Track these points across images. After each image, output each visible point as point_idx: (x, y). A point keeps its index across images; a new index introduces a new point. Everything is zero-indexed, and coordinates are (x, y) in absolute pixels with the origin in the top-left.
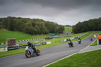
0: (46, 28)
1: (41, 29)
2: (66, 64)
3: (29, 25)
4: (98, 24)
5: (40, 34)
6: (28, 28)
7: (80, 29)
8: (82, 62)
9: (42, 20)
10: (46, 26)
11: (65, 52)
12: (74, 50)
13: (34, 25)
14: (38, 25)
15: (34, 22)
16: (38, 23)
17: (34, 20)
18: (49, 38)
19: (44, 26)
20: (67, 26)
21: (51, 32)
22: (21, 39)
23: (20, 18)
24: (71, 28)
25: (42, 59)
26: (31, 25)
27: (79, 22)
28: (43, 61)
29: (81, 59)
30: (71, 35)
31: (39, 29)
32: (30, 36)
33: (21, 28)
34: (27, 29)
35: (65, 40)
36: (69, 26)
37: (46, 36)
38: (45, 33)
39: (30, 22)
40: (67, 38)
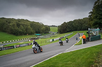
0: (31, 29)
1: (26, 30)
2: (52, 64)
3: (14, 25)
4: (82, 24)
5: (25, 34)
6: (13, 28)
9: (28, 20)
10: (31, 27)
11: (51, 52)
13: (18, 25)
14: (23, 25)
15: (19, 23)
16: (23, 23)
17: (19, 20)
18: (34, 39)
20: (52, 26)
21: (37, 33)
22: (5, 40)
23: (3, 18)
24: (57, 28)
26: (16, 26)
30: (57, 35)
32: (15, 37)
33: (5, 29)
34: (12, 30)
35: (51, 40)
36: (54, 26)
37: (32, 37)
38: (31, 34)
39: (14, 23)
40: (53, 38)
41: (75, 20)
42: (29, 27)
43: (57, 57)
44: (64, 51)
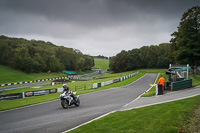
0: (58, 61)
1: (48, 62)
3: (23, 52)
4: (157, 56)
5: (45, 71)
6: (20, 57)
7: (125, 63)
8: (126, 128)
9: (51, 44)
10: (57, 56)
11: (94, 108)
12: (112, 105)
13: (32, 52)
14: (42, 53)
15: (34, 47)
17: (34, 43)
18: (63, 81)
20: (99, 57)
21: (68, 69)
22: (5, 80)
23: (3, 37)
24: (108, 62)
25: (48, 123)
26: (27, 53)
27: (124, 51)
28: (50, 126)
29: (125, 122)
30: (106, 75)
31: (44, 62)
32: (23, 75)
33: (6, 58)
34: (18, 61)
35: (95, 85)
36: (103, 57)
37: (57, 77)
38: (56, 70)
39: (24, 47)
42: (54, 56)
43: (106, 119)
44: (120, 107)
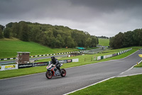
0: (73, 40)
1: (66, 40)
2: (99, 92)
3: (49, 34)
5: (64, 47)
6: (48, 37)
7: (121, 42)
8: (122, 90)
9: (68, 28)
10: (72, 37)
11: (98, 74)
12: (111, 73)
13: (55, 34)
14: (61, 34)
15: (57, 30)
16: (61, 31)
17: (57, 27)
18: (76, 54)
19: (69, 37)
20: (102, 37)
21: (80, 46)
22: (38, 53)
23: (37, 24)
24: (108, 41)
25: (66, 83)
26: (52, 34)
28: (67, 85)
29: (121, 86)
30: (107, 51)
31: (63, 41)
32: (50, 49)
33: (38, 38)
34: (46, 40)
35: (99, 58)
36: (105, 37)
37: (72, 51)
38: (72, 47)
39: (50, 30)
40: (102, 55)
41: (136, 31)
43: (107, 82)
44: (118, 74)
